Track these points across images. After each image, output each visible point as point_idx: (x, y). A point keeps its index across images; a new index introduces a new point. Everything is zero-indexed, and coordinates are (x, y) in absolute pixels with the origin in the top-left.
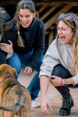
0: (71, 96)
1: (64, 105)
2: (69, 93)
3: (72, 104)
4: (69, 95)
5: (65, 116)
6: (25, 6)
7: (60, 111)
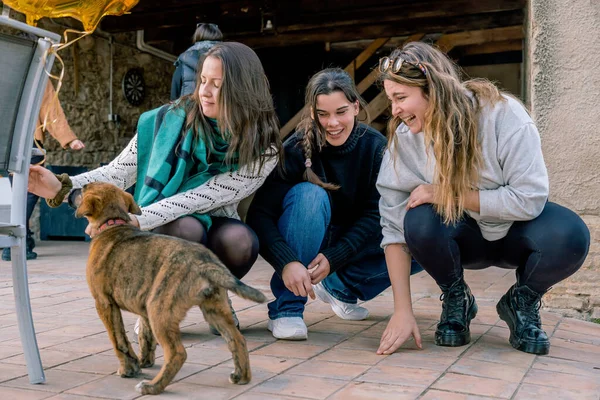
0: (466, 286)
1: (448, 314)
2: (462, 279)
3: (472, 312)
4: (463, 285)
5: (455, 346)
6: (330, 85)
7: (438, 334)
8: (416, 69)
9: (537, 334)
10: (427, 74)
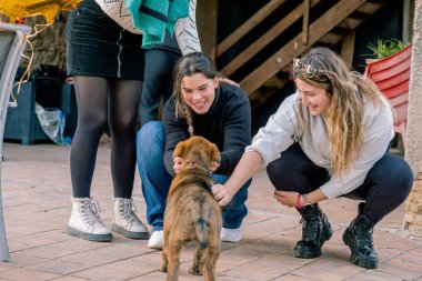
3: (327, 234)
7: (296, 249)
8: (324, 76)
9: (369, 253)
10: (333, 81)
